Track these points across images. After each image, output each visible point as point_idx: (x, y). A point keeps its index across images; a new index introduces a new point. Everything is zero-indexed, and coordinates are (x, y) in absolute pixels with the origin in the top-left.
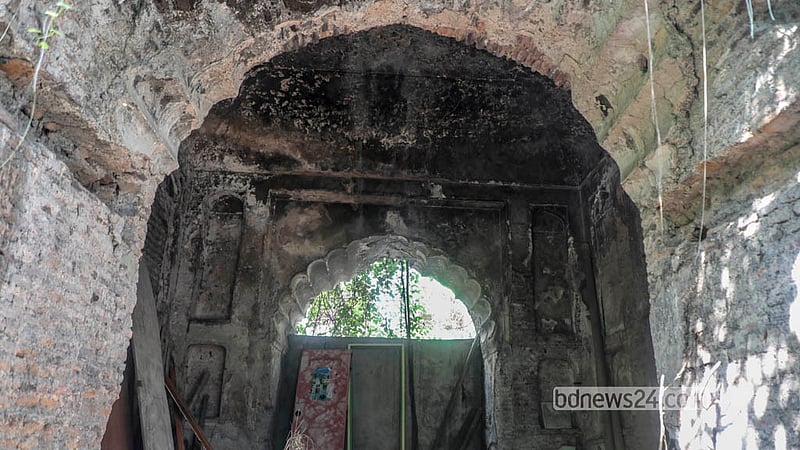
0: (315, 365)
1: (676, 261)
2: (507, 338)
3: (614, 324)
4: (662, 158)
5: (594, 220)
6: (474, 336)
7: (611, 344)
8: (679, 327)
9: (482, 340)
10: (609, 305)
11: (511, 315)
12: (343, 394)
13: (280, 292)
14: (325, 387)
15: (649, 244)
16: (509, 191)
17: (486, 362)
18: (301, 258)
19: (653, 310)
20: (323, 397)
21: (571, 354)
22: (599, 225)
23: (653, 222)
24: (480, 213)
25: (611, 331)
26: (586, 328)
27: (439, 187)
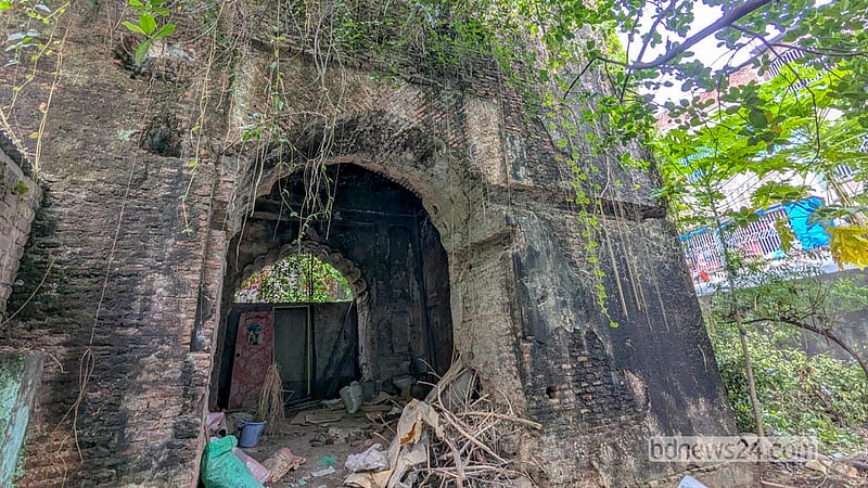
0: (250, 322)
1: (460, 278)
2: (375, 301)
3: (432, 292)
4: (457, 238)
5: (423, 235)
6: (351, 299)
7: (430, 304)
8: (461, 304)
9: (358, 302)
10: (429, 283)
11: (377, 288)
12: (270, 340)
13: (236, 277)
14: (257, 336)
15: (451, 268)
16: (378, 217)
17: (360, 315)
18: (251, 255)
19: (452, 296)
20: (256, 343)
21: (409, 309)
22: (425, 239)
23: (452, 259)
24: (362, 229)
25: (430, 296)
26: (417, 295)
27: (338, 213)
